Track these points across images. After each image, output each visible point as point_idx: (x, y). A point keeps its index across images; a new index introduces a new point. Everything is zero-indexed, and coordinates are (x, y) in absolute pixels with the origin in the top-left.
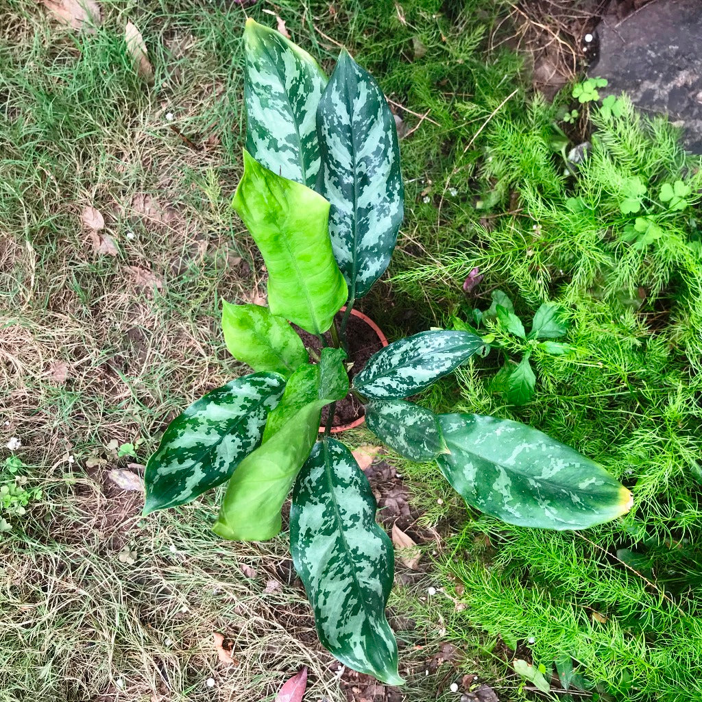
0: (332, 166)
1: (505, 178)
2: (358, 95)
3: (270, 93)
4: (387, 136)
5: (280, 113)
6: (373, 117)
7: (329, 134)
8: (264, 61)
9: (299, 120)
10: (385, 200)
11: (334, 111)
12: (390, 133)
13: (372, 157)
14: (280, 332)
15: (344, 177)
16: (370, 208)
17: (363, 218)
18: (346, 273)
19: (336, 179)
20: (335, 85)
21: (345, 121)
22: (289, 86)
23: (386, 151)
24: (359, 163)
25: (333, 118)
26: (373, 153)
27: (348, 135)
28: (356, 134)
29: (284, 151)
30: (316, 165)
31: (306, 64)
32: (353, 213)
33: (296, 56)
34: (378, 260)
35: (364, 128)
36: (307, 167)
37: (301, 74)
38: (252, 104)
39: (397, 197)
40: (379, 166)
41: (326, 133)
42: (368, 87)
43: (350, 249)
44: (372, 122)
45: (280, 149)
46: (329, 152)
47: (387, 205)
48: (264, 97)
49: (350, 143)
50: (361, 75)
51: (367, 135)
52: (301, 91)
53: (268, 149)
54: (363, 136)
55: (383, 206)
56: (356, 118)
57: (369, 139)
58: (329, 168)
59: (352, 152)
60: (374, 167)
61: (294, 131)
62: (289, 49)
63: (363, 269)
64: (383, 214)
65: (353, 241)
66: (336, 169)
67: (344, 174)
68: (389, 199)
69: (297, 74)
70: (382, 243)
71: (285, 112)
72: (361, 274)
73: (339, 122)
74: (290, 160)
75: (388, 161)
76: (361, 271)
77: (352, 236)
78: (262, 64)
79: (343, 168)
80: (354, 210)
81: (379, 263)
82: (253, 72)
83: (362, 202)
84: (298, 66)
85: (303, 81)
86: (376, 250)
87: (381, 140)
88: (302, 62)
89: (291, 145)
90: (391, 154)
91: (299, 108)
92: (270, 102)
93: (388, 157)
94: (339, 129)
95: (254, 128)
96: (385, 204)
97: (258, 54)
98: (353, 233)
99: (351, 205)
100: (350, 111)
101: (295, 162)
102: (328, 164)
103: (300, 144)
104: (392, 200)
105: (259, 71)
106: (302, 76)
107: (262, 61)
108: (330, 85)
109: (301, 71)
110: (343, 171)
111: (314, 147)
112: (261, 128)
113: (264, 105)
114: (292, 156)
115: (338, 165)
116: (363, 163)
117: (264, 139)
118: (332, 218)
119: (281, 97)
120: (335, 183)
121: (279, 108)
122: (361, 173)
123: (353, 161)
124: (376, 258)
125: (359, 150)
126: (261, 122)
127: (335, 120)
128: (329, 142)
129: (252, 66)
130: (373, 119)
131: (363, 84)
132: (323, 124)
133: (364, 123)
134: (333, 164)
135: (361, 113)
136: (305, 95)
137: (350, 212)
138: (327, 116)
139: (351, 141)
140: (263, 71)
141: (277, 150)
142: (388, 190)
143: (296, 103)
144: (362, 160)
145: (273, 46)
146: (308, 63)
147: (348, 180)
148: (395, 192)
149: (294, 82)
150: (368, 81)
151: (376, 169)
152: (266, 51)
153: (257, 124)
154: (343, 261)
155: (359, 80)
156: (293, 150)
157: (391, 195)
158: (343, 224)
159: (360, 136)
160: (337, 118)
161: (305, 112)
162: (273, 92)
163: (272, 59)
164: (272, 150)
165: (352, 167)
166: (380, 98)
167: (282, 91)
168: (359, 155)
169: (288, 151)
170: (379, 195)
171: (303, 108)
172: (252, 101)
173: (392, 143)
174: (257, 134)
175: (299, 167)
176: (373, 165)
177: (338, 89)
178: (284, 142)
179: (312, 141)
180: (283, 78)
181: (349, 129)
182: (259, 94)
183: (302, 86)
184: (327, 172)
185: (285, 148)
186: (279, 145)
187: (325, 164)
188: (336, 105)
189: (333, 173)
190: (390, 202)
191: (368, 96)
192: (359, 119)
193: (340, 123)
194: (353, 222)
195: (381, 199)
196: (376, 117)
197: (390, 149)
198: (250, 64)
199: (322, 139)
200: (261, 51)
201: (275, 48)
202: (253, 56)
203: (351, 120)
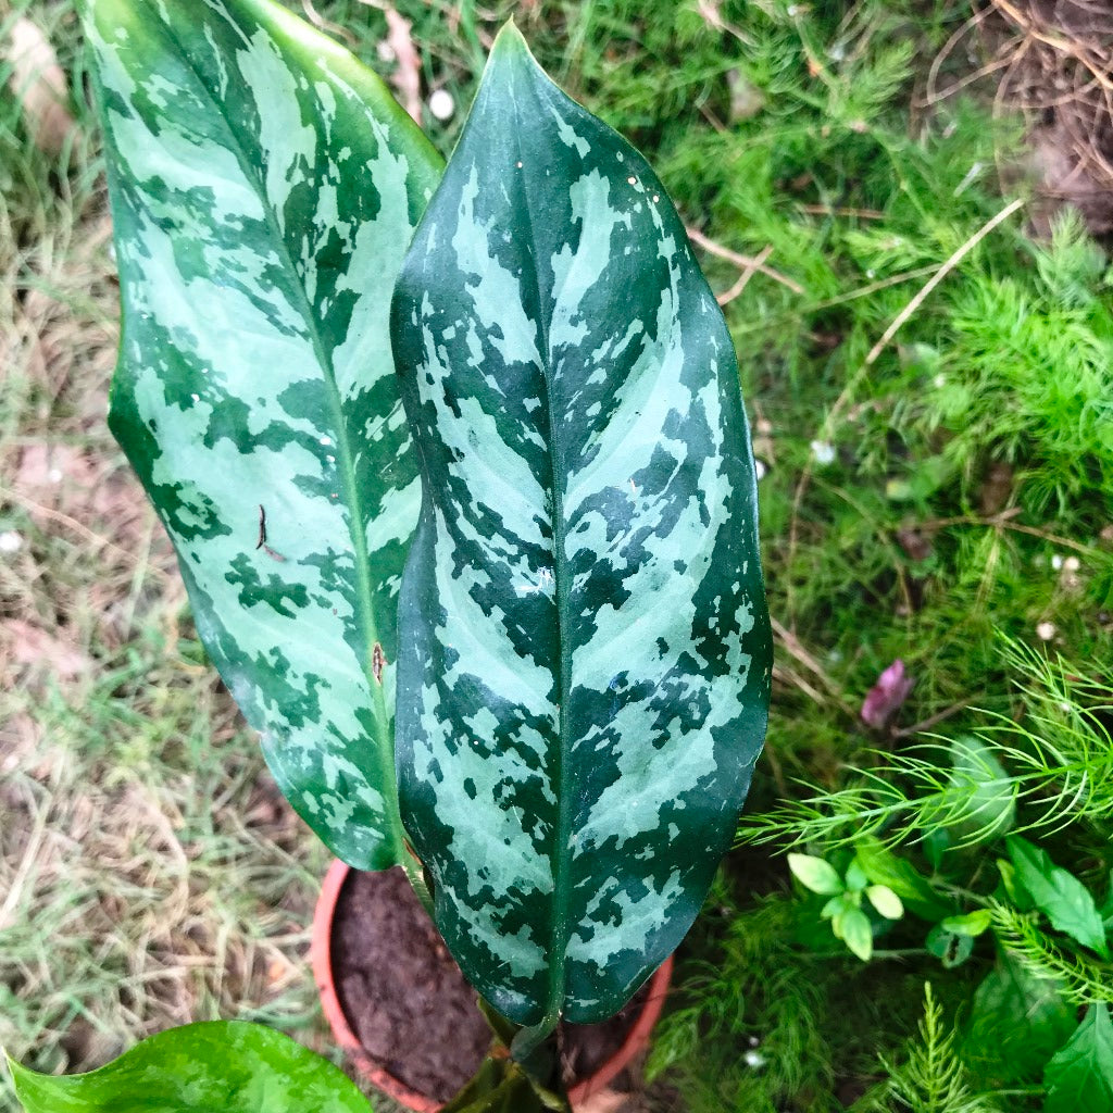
0: (463, 525)
1: (977, 429)
2: (572, 234)
3: (208, 221)
4: (697, 410)
5: (257, 302)
6: (636, 326)
7: (450, 400)
8: (172, 89)
9: (332, 328)
10: (687, 665)
11: (468, 306)
12: (712, 397)
13: (634, 493)
14: (284, 1091)
15: (516, 570)
16: (625, 693)
17: (594, 730)
18: (526, 930)
19: (483, 579)
20: (471, 190)
21: (518, 347)
22: (279, 191)
23: (691, 470)
24: (577, 516)
25: (462, 333)
26: (639, 478)
27: (531, 404)
28: (562, 401)
29: (277, 448)
30: (403, 508)
31: (339, 98)
32: (550, 709)
33: (294, 62)
34: (659, 889)
35: (600, 376)
36: (370, 507)
37: (321, 144)
38: (144, 263)
39: (737, 658)
40: (663, 531)
41: (436, 394)
42: (617, 200)
43: (539, 847)
44: (635, 350)
45: (259, 440)
46: (453, 470)
47: (696, 682)
48: (188, 233)
49: (537, 438)
50: (584, 148)
51: (611, 405)
52: (327, 212)
53: (209, 441)
54: (595, 409)
55: (683, 687)
56: (564, 333)
57: (617, 419)
58: (455, 533)
59: (549, 471)
60: (644, 533)
61: (313, 371)
62: (261, 35)
63: (595, 917)
64: (677, 721)
65: (550, 813)
66: (481, 540)
67: (514, 560)
68: (703, 664)
69: (304, 142)
70: (674, 831)
71: (276, 297)
72: (587, 935)
73: (490, 351)
74: (304, 482)
75: (703, 512)
76: (586, 923)
77: (551, 797)
78: (161, 103)
79: (511, 537)
80: (555, 696)
81: (664, 901)
82: (131, 135)
83: (592, 667)
84: (309, 109)
85: (334, 171)
86: (649, 853)
87: (671, 426)
88: (323, 91)
89: (305, 426)
90: (715, 486)
91: (325, 285)
92: (213, 255)
93: (701, 496)
94: (491, 381)
95: (151, 360)
96: (686, 678)
97: (140, 57)
98: (555, 787)
99: (544, 679)
100: (536, 304)
101: (323, 489)
102: (451, 518)
103: (342, 421)
104: (718, 669)
105: (155, 129)
106: (326, 148)
107: (163, 86)
108: (447, 193)
109: (320, 132)
110: (513, 550)
111: (393, 439)
112: (177, 357)
113: (190, 268)
114: (312, 467)
115: (491, 523)
116: (593, 518)
117: (186, 403)
118: (468, 730)
119: (254, 232)
120: (475, 592)
121: (247, 280)
122: (586, 559)
123: (553, 509)
124: (648, 882)
125: (576, 463)
126: (180, 331)
127: (474, 342)
128: (452, 430)
129: (124, 112)
130: (637, 338)
131: (591, 191)
132: (423, 359)
133: (598, 355)
134: (468, 514)
135: (586, 311)
136: (344, 230)
137: (540, 706)
138: (438, 324)
139: (544, 430)
140: (170, 133)
141: (246, 443)
142: (699, 627)
143: (312, 263)
144: (589, 504)
145: (198, 22)
146: (350, 93)
147: (530, 583)
148: (732, 641)
149: (299, 176)
150: (616, 174)
151: (651, 544)
152: (173, 43)
153: (162, 343)
154: (513, 891)
155: (574, 168)
156: (311, 444)
157: (713, 649)
158: (511, 755)
159: (580, 409)
160: (482, 334)
161: (349, 299)
162: (218, 216)
163: (207, 83)
164: (226, 444)
165: (546, 531)
166: (667, 247)
167: (257, 212)
168: (579, 488)
169: (292, 447)
170: (663, 646)
171: (342, 283)
172: (144, 251)
173: (718, 438)
174: (161, 385)
175: (340, 509)
176: (636, 525)
177: (481, 208)
178: (277, 413)
179: (386, 413)
180: (254, 159)
181: (533, 380)
182: (167, 225)
183: (328, 197)
184: (445, 547)
185: (277, 436)
186: (257, 423)
187: (439, 514)
188: (476, 280)
189: (467, 554)
190: (709, 675)
191: (618, 238)
192: (577, 335)
193: (493, 359)
194: (554, 742)
195: (671, 660)
196: (651, 328)
197: (713, 463)
198: (113, 101)
199: (423, 416)
200: (154, 45)
201: (208, 31)
202: (120, 67)
203: (541, 342)
